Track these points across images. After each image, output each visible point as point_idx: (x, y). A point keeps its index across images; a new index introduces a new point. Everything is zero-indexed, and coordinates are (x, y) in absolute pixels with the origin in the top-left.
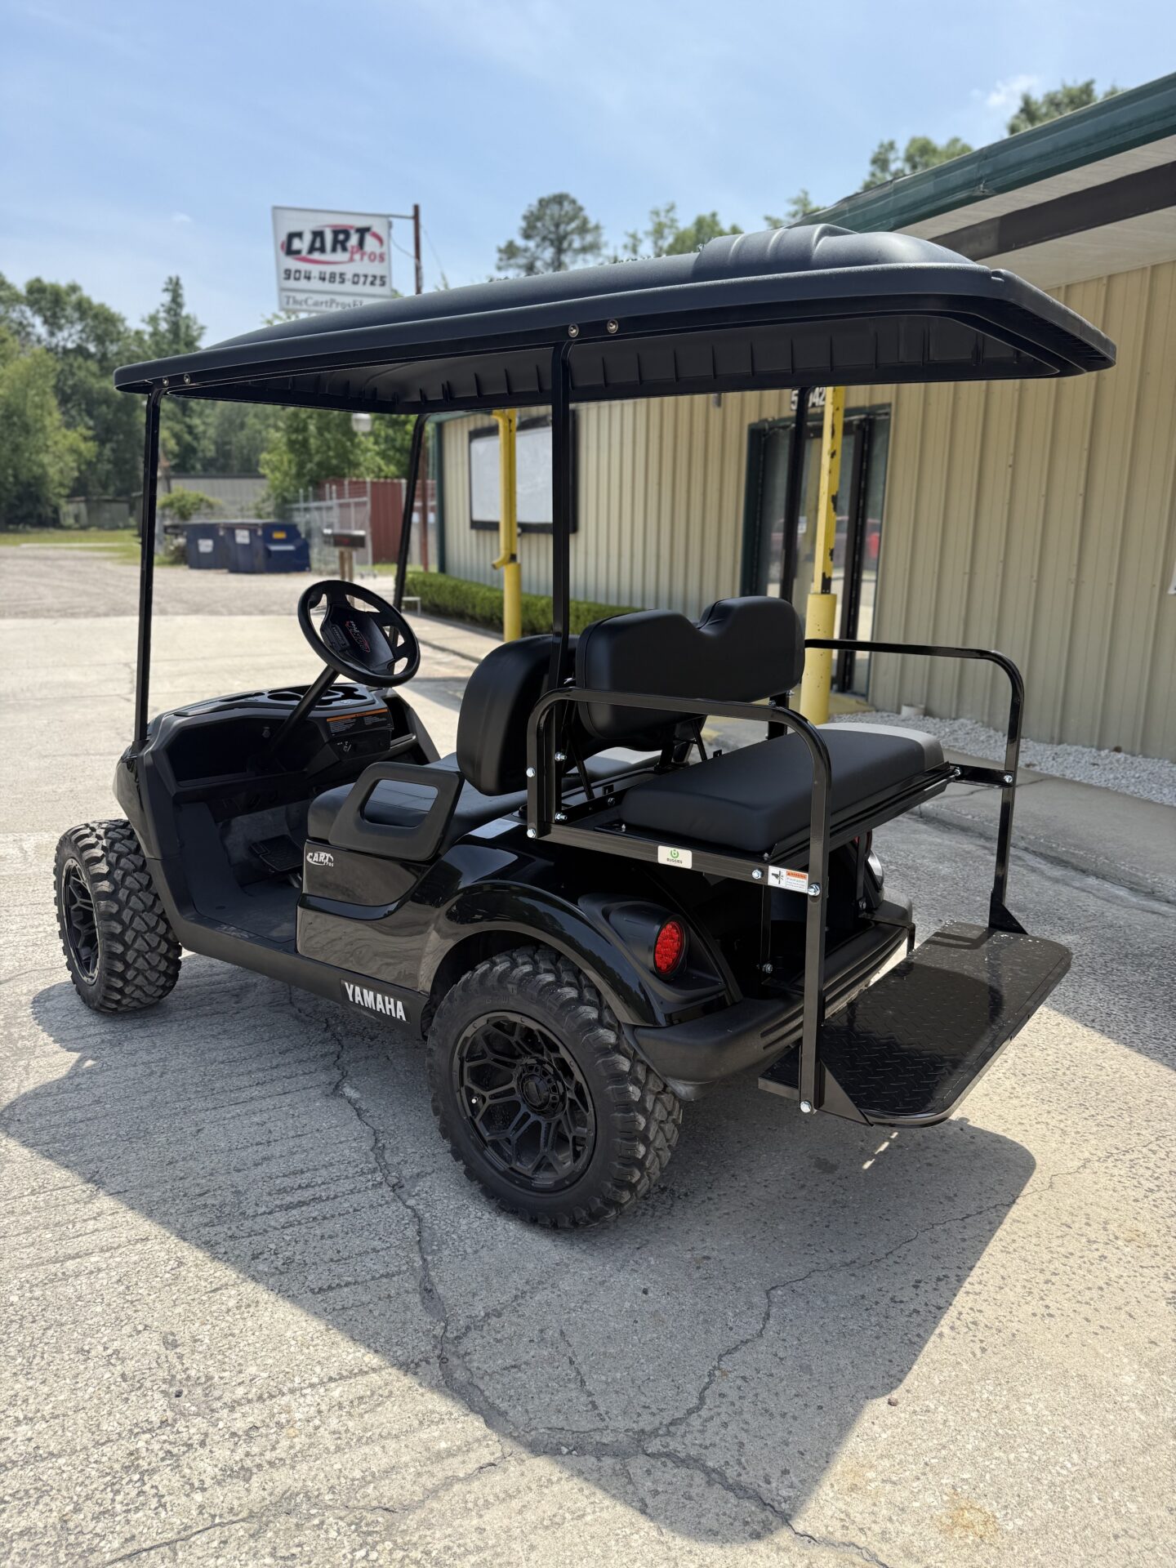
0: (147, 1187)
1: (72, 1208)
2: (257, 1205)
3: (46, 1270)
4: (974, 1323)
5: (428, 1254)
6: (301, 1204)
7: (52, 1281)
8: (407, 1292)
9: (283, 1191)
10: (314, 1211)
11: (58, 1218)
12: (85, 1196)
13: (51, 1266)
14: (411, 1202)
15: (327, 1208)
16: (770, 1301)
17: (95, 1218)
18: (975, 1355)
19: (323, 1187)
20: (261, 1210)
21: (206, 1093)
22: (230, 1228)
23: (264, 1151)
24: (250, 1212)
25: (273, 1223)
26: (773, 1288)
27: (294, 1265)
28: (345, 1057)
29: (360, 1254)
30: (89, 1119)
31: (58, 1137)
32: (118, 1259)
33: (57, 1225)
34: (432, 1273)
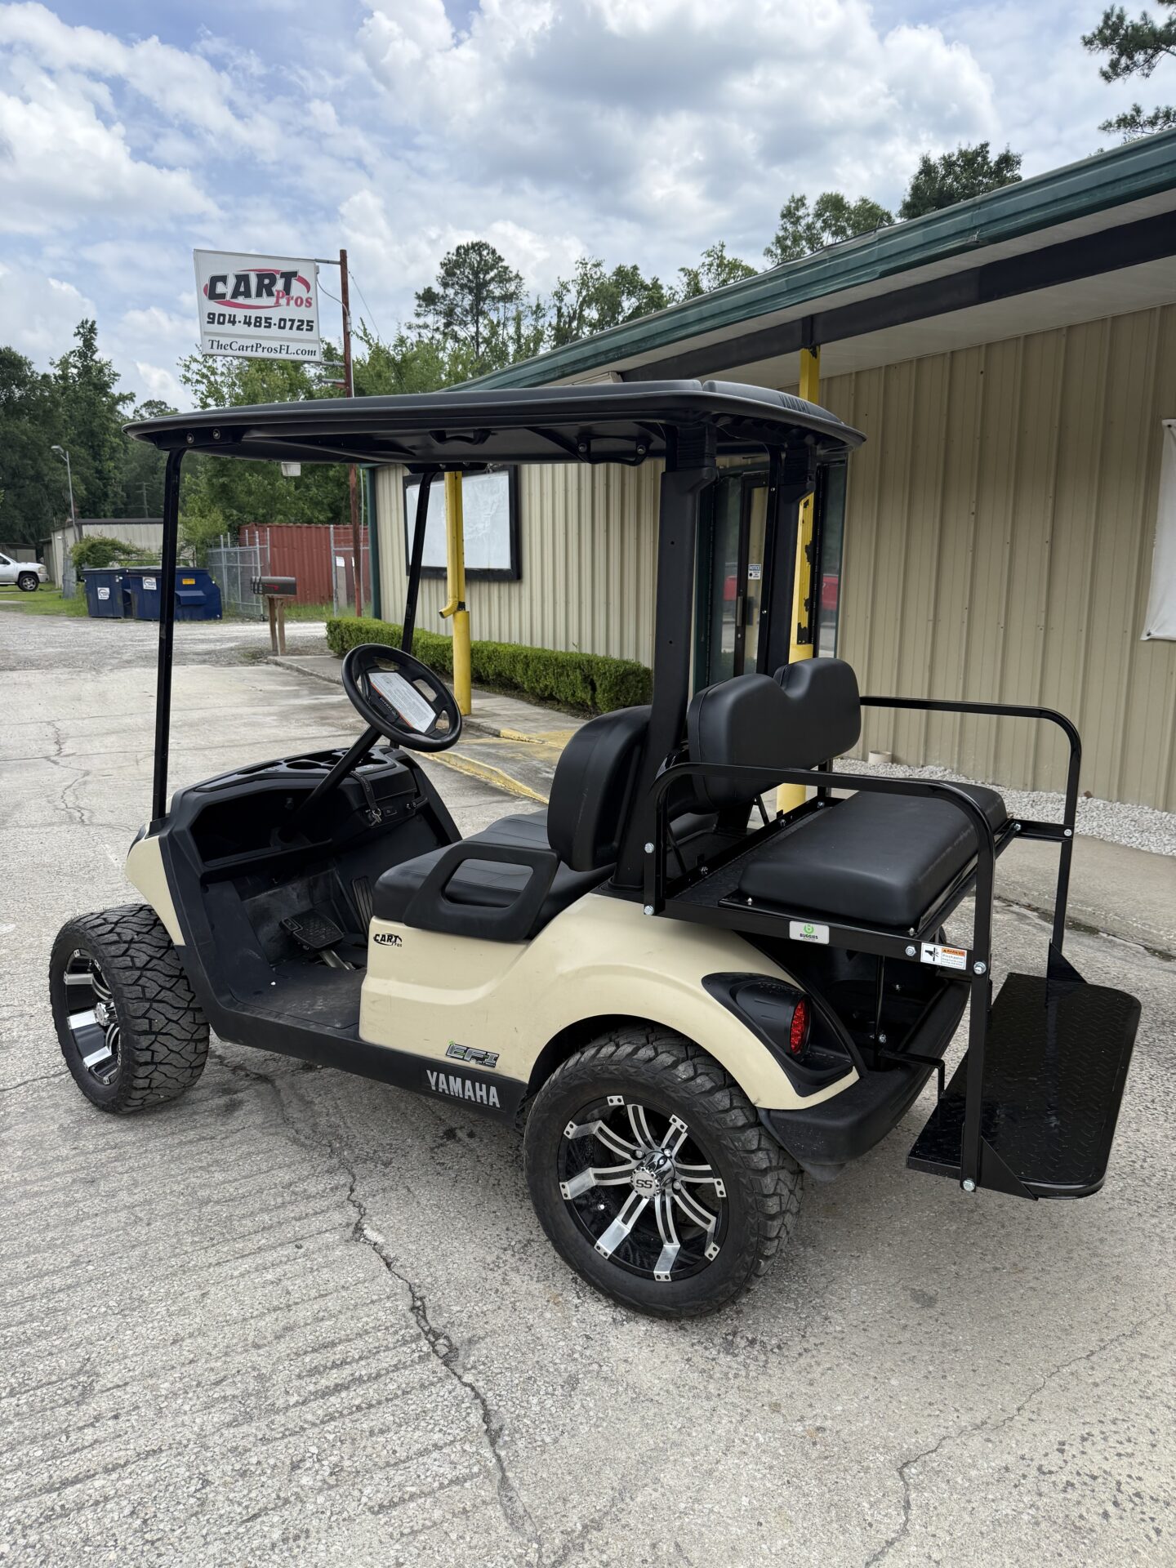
0: (151, 1376)
1: (63, 1411)
2: (287, 1393)
3: (40, 1503)
4: (1138, 1495)
5: (501, 1448)
6: (338, 1388)
7: (48, 1518)
8: (484, 1502)
9: (314, 1371)
10: (354, 1396)
11: (47, 1428)
12: (76, 1394)
13: (45, 1497)
14: (468, 1378)
15: (371, 1392)
16: (906, 1484)
17: (92, 1425)
18: (1150, 1540)
19: (363, 1363)
20: (292, 1400)
21: (206, 1244)
22: (258, 1428)
23: (284, 1319)
24: (280, 1403)
25: (309, 1417)
26: (906, 1465)
27: (344, 1474)
28: (360, 1191)
29: (420, 1454)
30: (69, 1287)
31: (35, 1312)
32: (128, 1482)
33: (46, 1437)
34: (509, 1474)
